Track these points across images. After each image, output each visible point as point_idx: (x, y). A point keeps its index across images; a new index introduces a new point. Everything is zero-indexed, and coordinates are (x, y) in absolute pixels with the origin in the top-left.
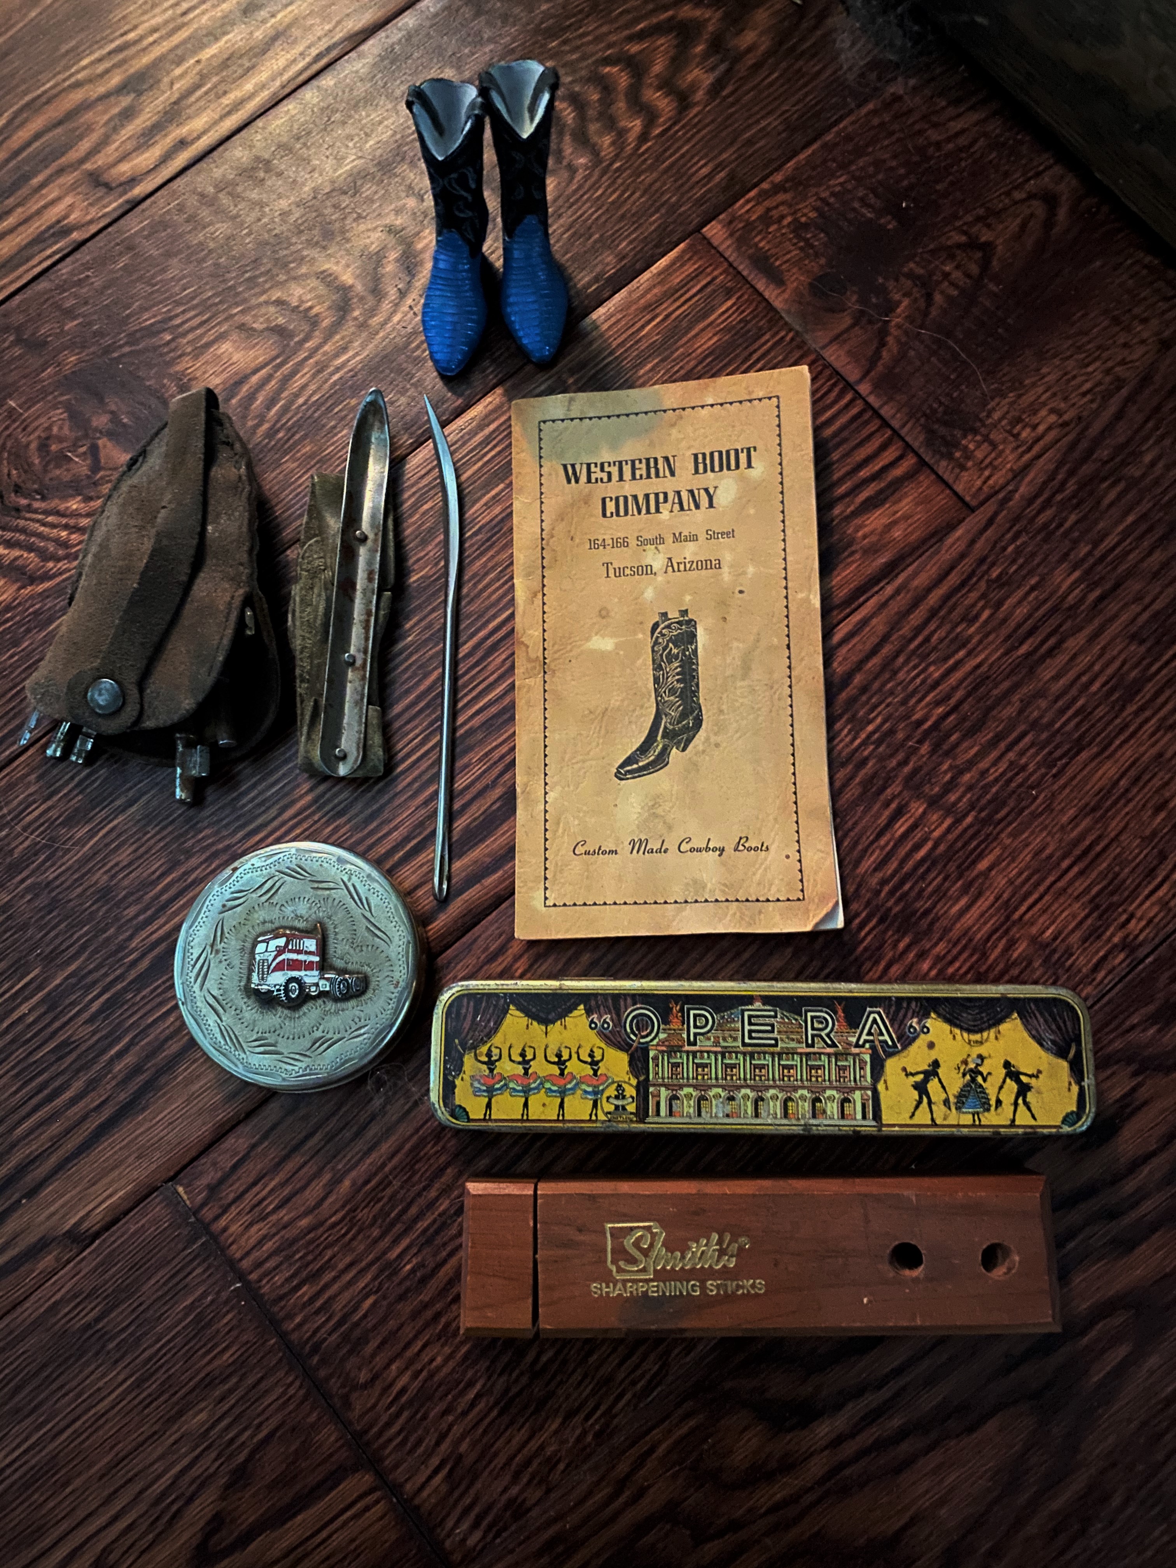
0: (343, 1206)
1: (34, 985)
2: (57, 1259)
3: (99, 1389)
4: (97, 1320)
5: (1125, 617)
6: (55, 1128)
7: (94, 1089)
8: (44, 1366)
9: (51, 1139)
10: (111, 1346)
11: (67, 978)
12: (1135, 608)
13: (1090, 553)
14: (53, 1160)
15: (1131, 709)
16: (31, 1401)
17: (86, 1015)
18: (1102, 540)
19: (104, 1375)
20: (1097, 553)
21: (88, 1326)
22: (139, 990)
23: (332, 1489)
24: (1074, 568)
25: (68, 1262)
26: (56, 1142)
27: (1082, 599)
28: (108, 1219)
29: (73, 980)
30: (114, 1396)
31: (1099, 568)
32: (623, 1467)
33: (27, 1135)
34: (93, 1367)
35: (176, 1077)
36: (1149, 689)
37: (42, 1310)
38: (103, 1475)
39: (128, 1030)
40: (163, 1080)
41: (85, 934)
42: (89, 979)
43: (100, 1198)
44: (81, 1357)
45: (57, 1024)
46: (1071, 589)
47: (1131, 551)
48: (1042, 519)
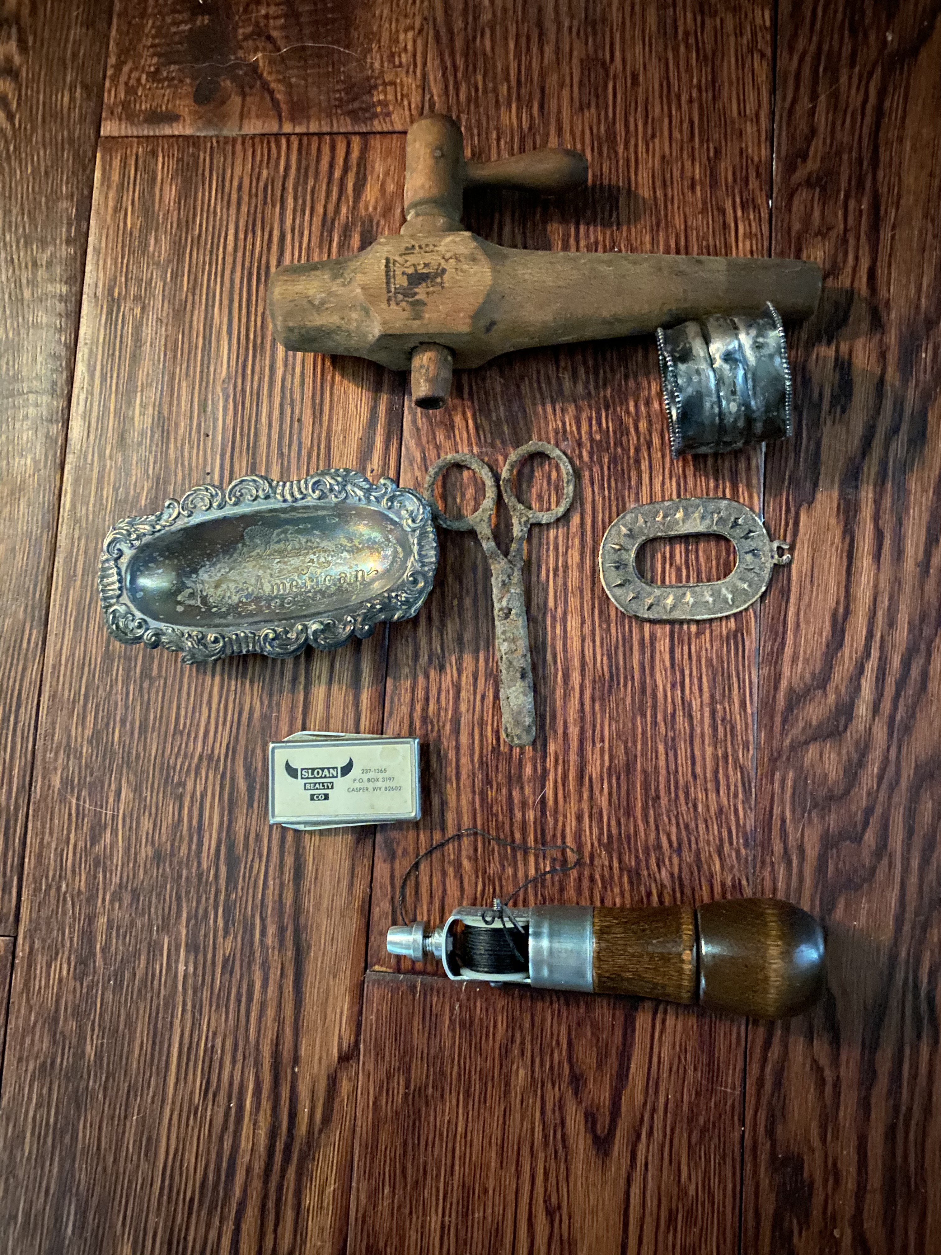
0: (477, 877)
1: (173, 949)
2: (350, 1079)
3: (449, 1122)
4: (407, 1087)
5: (566, 103)
6: (270, 1012)
7: (269, 968)
8: (405, 1143)
9: (275, 1020)
10: (430, 1091)
11: (187, 926)
12: (566, 92)
13: (509, 87)
14: (288, 1031)
15: (621, 149)
16: (418, 1170)
17: (221, 933)
18: (508, 74)
19: (443, 1111)
20: (513, 83)
21: (406, 1095)
22: (236, 887)
23: (634, 1031)
24: (510, 105)
25: (357, 1074)
26: (279, 1020)
27: (532, 117)
28: (354, 1028)
29: (193, 922)
30: (461, 1116)
31: (523, 90)
32: (777, 847)
33: (259, 1032)
34: (432, 1114)
35: (308, 911)
36: (619, 127)
37: (371, 1115)
38: (502, 1162)
39: (253, 916)
40: (302, 921)
41: (172, 890)
42: (201, 912)
43: (337, 1022)
44: (420, 1116)
45: (209, 956)
46: (520, 120)
47: (530, 62)
48: (463, 97)
